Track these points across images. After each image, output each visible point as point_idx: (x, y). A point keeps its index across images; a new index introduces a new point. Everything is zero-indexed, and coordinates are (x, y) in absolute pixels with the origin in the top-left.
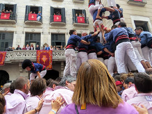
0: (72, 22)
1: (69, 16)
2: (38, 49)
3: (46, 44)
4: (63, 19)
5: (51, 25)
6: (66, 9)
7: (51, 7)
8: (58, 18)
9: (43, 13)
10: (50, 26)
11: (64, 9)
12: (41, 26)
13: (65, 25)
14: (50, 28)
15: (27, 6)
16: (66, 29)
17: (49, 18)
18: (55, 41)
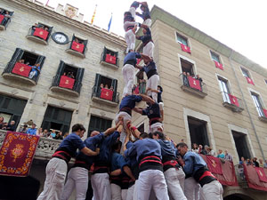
0: (90, 95)
1: (88, 84)
2: (12, 128)
3: (31, 123)
4: (77, 86)
5: (53, 91)
6: (86, 71)
7: (62, 62)
8: (67, 83)
9: (43, 68)
10: (50, 93)
11: (83, 69)
12: (33, 88)
13: (77, 96)
14: (49, 95)
15: (17, 49)
16: (77, 103)
17: (51, 78)
18: (50, 120)
